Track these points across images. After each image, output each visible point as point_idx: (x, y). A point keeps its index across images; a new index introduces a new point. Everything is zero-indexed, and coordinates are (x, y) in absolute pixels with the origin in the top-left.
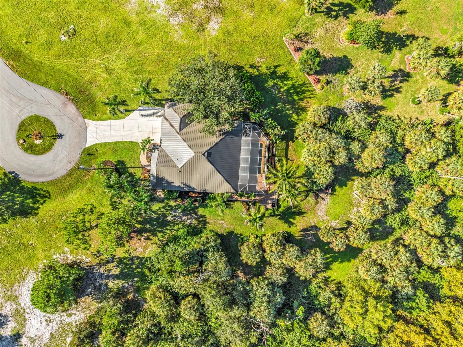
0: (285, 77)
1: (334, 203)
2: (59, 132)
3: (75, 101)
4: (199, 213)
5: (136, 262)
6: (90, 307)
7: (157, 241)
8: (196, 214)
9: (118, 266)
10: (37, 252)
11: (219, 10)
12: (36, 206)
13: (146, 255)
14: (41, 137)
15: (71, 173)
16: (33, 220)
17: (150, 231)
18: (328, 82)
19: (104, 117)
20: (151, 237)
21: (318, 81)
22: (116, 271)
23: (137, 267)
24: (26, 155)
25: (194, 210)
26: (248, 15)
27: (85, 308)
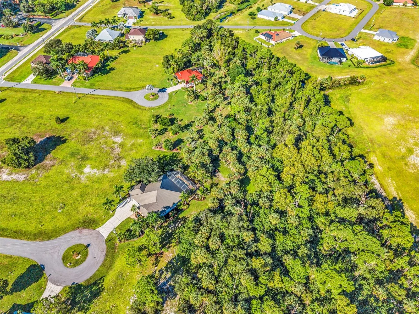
0: (164, 157)
1: (223, 173)
2: (86, 244)
3: (84, 227)
4: (181, 218)
5: (174, 261)
6: (172, 305)
7: (175, 244)
8: (180, 219)
9: (167, 272)
10: (119, 307)
11: (121, 158)
12: (100, 286)
13: (176, 254)
14: (79, 254)
15: (107, 255)
16: (104, 294)
17: (167, 243)
18: (181, 148)
19: (105, 221)
20: (170, 245)
21: (177, 150)
22: (169, 275)
23: (177, 263)
24: (75, 268)
25: (177, 218)
26: (133, 152)
27: (171, 308)
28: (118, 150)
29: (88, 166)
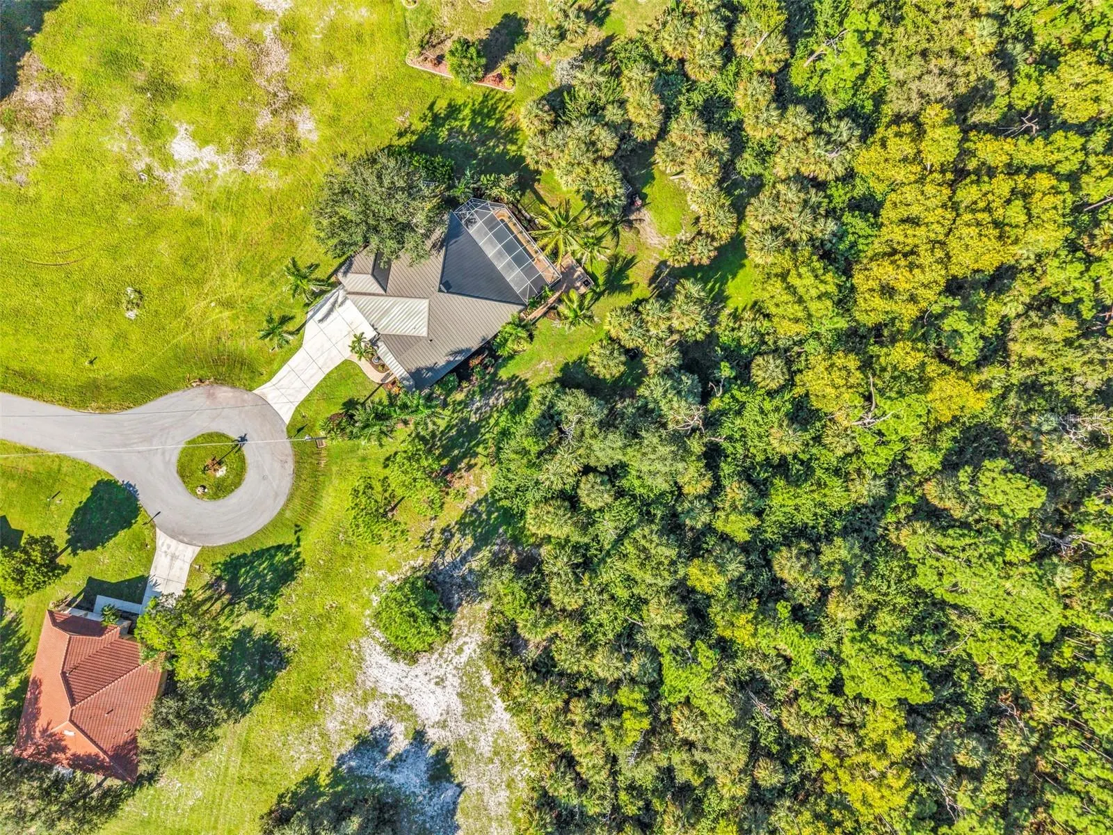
0: (453, 110)
1: (659, 212)
2: (236, 437)
3: (220, 380)
4: (504, 378)
5: (482, 508)
6: (475, 617)
7: (485, 460)
8: (501, 383)
9: (464, 535)
10: (347, 610)
11: (294, 102)
12: (292, 555)
13: (487, 490)
14: (220, 463)
15: (297, 474)
16: (304, 576)
17: (464, 456)
18: (513, 68)
19: (275, 366)
20: (473, 462)
21: (500, 78)
22: (468, 543)
23: (489, 513)
24: (220, 502)
25: (494, 380)
26: (335, 74)
27: (471, 624)
28: (278, 59)
29: (182, 132)
